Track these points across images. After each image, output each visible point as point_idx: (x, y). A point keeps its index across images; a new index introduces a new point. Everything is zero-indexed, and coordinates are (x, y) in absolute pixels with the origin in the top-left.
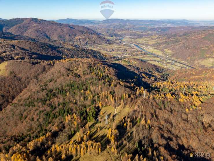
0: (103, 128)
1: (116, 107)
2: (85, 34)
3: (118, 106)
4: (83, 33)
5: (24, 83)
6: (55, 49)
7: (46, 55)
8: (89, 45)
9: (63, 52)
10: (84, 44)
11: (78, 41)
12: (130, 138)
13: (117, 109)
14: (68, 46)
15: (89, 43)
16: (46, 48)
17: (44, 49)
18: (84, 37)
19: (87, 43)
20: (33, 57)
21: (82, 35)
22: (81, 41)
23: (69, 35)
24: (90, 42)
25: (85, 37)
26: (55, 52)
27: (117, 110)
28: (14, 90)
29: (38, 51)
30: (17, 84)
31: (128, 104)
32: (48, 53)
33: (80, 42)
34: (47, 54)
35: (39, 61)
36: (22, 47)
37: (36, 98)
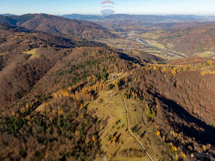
0: (111, 82)
1: (119, 73)
2: (92, 29)
4: (90, 28)
5: (52, 63)
6: (68, 41)
7: (61, 45)
8: (96, 39)
9: (75, 44)
10: (91, 38)
11: (85, 35)
12: (127, 86)
14: (77, 39)
15: (96, 38)
16: (61, 40)
17: (59, 41)
19: (94, 37)
20: (53, 46)
21: (90, 30)
22: (88, 35)
23: (78, 30)
24: (97, 36)
25: (92, 32)
26: (68, 43)
28: (46, 67)
29: (55, 42)
31: (127, 71)
32: (63, 44)
33: (88, 36)
34: (62, 45)
35: (60, 48)
36: (42, 39)
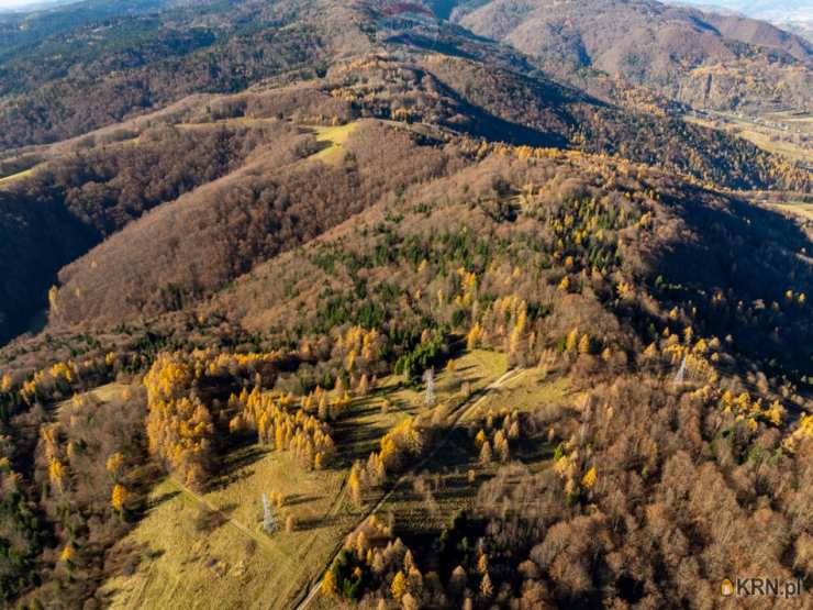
0: (405, 409)
1: (517, 369)
2: (747, 61)
3: (528, 366)
4: (738, 55)
5: (363, 197)
6: (556, 105)
7: (509, 120)
8: (745, 112)
9: (583, 120)
10: (718, 104)
11: (700, 83)
12: (466, 488)
13: (516, 373)
14: (638, 99)
15: (747, 103)
16: (523, 94)
17: (512, 98)
18: (734, 72)
19: (736, 101)
20: (452, 120)
21: (733, 62)
22: (713, 86)
23: (672, 57)
24: (754, 99)
25: (740, 73)
26: (548, 116)
27: (510, 377)
28: (328, 211)
29: (491, 101)
30: (341, 196)
31: (571, 376)
32: (522, 114)
33: (708, 91)
34: (515, 117)
35: (446, 136)
37: (346, 252)
